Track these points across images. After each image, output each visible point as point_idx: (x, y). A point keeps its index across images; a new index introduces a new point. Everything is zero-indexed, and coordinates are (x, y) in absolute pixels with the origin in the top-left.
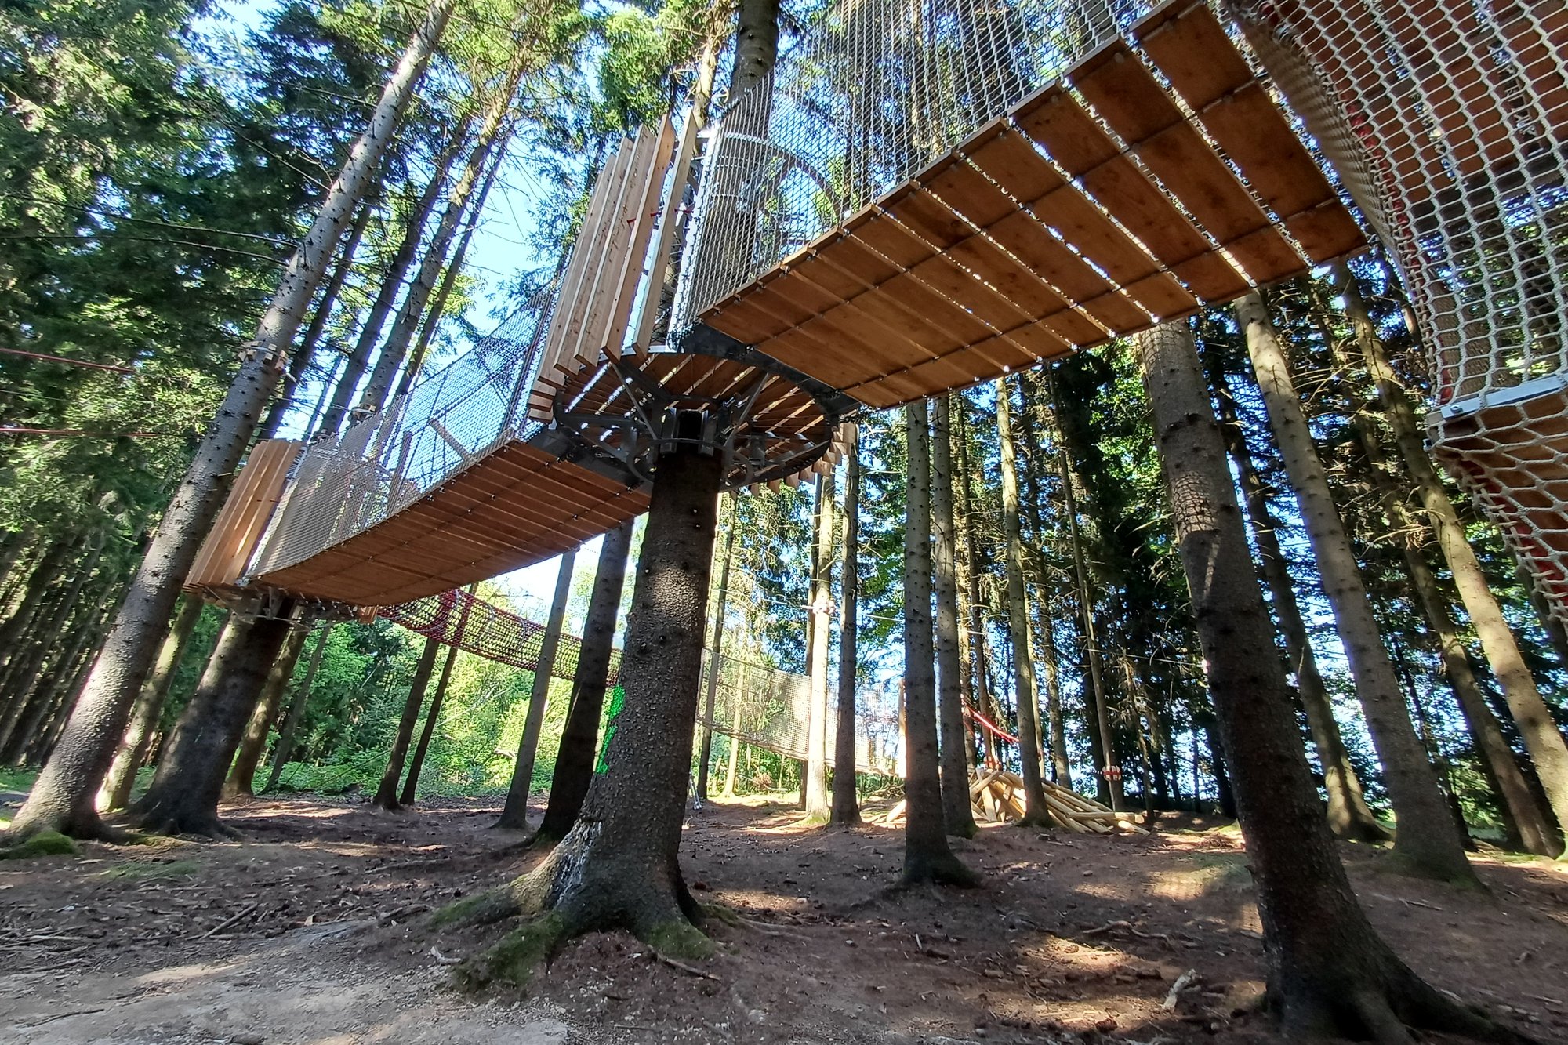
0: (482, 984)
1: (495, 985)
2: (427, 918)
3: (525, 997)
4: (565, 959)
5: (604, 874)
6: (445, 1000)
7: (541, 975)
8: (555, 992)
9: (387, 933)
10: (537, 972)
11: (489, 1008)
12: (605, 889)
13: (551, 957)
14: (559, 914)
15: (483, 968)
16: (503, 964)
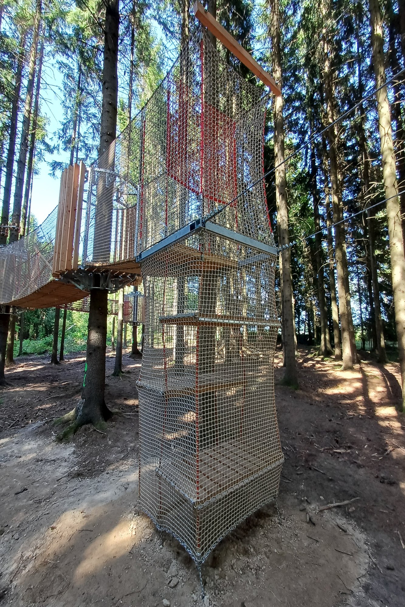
0: (62, 439)
1: (64, 440)
2: (53, 423)
3: (69, 442)
4: (78, 432)
5: (86, 411)
6: (54, 444)
7: (72, 437)
8: (74, 440)
9: (44, 427)
10: (71, 436)
11: (62, 445)
12: (86, 415)
13: (75, 432)
14: (76, 422)
15: (61, 436)
16: (65, 435)
